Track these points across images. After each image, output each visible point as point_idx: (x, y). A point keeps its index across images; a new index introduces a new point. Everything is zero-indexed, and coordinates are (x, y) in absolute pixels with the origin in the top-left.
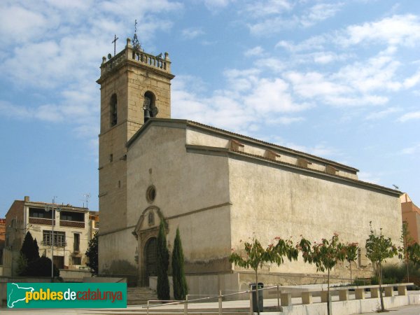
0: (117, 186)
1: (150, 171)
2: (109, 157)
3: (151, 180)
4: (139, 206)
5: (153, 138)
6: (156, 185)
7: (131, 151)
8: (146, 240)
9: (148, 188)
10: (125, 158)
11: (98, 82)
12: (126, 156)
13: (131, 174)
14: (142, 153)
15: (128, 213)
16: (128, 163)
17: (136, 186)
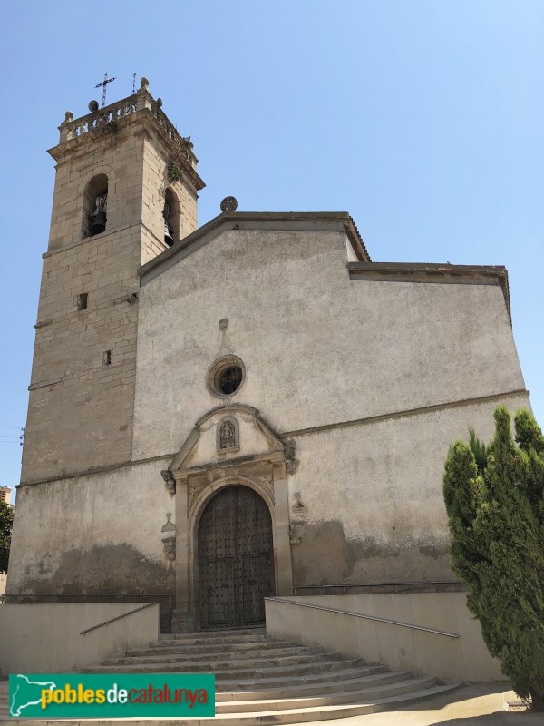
0: (99, 363)
1: (224, 324)
2: (77, 301)
3: (224, 345)
4: (179, 408)
5: (231, 255)
6: (244, 354)
7: (152, 285)
8: (207, 493)
9: (216, 363)
10: (133, 299)
11: (53, 153)
12: (135, 295)
13: (151, 334)
14: (194, 288)
15: (137, 425)
16: (141, 311)
17: (168, 360)
